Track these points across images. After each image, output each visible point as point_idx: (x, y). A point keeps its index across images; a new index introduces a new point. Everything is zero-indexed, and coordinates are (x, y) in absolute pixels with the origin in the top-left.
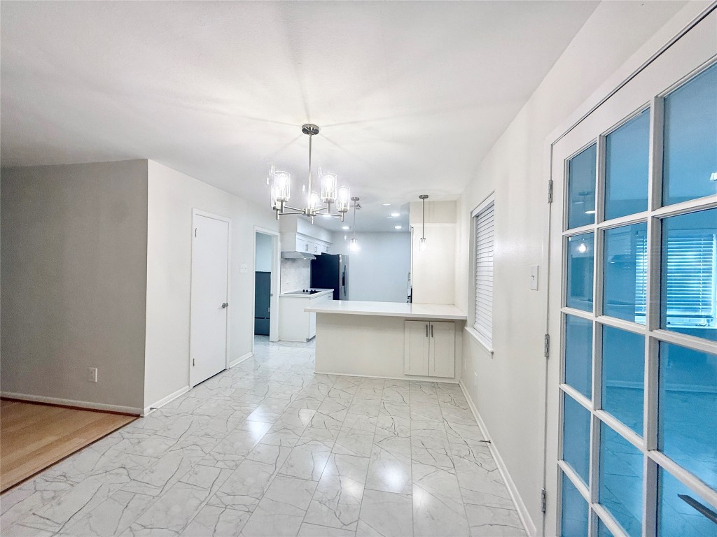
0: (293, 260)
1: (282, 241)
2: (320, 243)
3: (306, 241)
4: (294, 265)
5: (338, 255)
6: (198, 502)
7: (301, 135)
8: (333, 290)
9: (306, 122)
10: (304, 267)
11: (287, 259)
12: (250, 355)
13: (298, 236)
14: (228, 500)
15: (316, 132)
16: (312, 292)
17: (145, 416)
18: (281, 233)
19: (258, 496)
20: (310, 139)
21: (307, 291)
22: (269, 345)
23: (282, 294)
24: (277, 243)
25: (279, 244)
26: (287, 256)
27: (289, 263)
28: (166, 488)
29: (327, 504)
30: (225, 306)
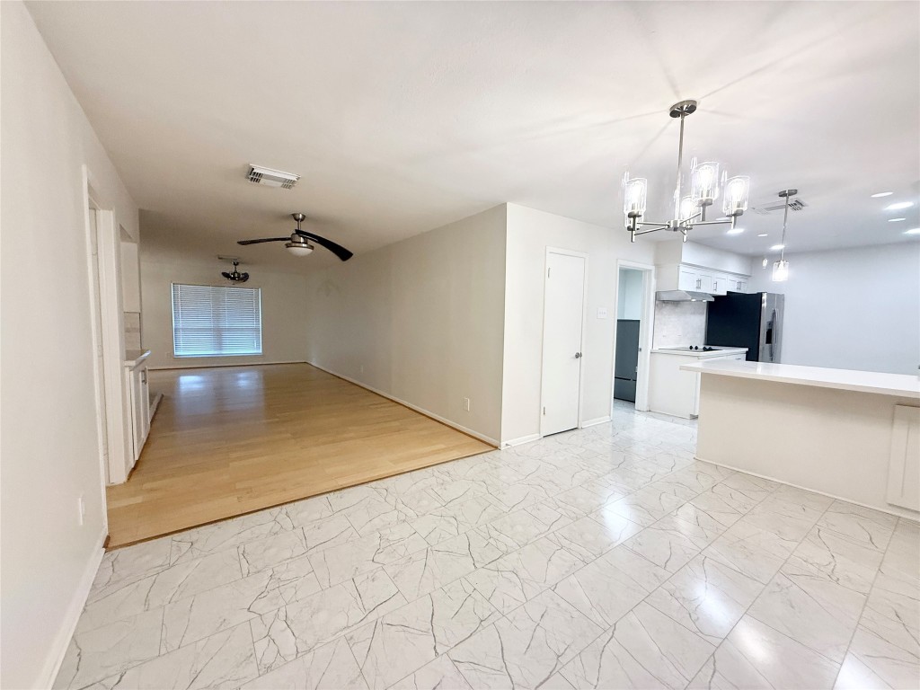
0: (676, 303)
1: (657, 277)
2: (724, 276)
3: (698, 274)
4: (678, 310)
5: (760, 295)
6: (538, 532)
7: (670, 122)
8: (747, 349)
9: (676, 101)
10: (694, 313)
11: (667, 302)
12: (607, 419)
13: (682, 268)
14: (565, 543)
15: (692, 109)
16: (705, 349)
17: (502, 449)
18: (657, 266)
19: (596, 553)
20: (682, 122)
21: (696, 348)
22: (634, 413)
23: (656, 348)
24: (650, 282)
25: (654, 281)
26: (665, 297)
27: (668, 308)
28: (513, 510)
29: (681, 600)
30: (578, 356)
